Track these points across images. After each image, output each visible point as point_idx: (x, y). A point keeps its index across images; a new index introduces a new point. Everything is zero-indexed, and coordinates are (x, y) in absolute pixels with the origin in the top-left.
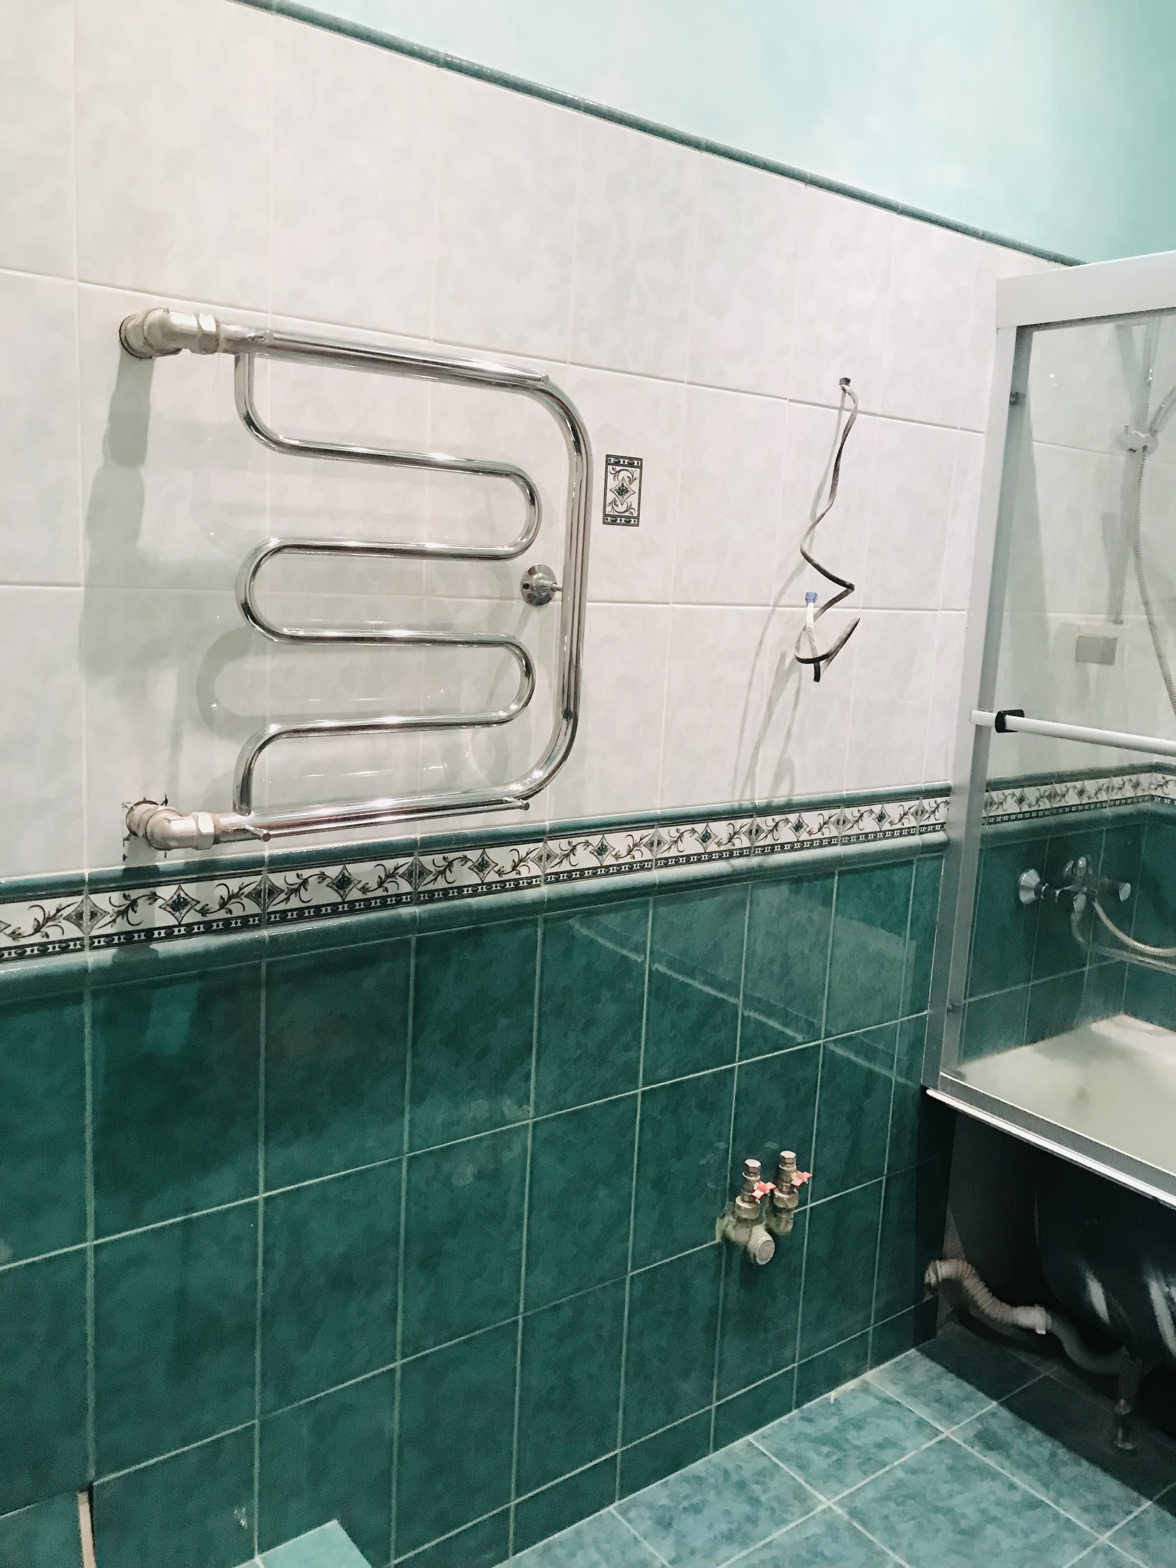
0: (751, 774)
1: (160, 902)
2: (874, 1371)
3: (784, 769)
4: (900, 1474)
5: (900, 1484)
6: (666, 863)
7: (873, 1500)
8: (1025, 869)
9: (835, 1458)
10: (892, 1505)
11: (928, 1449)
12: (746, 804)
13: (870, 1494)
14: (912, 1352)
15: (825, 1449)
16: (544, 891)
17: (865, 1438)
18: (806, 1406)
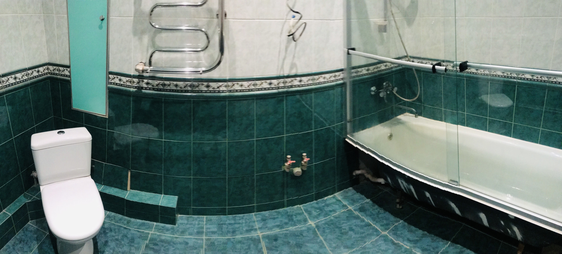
0: (282, 67)
1: (144, 82)
2: (337, 193)
3: (293, 65)
4: (332, 218)
5: (331, 220)
6: (259, 90)
7: (323, 224)
8: (372, 86)
9: (319, 213)
10: (327, 225)
11: (343, 212)
12: (282, 75)
13: (323, 222)
14: (351, 188)
15: (318, 211)
16: (227, 94)
17: (327, 209)
18: (318, 200)
